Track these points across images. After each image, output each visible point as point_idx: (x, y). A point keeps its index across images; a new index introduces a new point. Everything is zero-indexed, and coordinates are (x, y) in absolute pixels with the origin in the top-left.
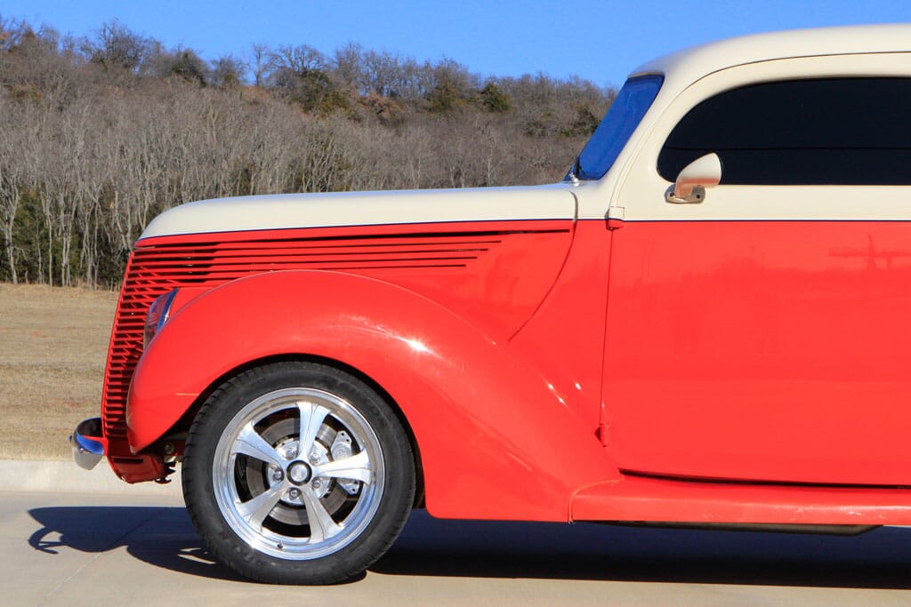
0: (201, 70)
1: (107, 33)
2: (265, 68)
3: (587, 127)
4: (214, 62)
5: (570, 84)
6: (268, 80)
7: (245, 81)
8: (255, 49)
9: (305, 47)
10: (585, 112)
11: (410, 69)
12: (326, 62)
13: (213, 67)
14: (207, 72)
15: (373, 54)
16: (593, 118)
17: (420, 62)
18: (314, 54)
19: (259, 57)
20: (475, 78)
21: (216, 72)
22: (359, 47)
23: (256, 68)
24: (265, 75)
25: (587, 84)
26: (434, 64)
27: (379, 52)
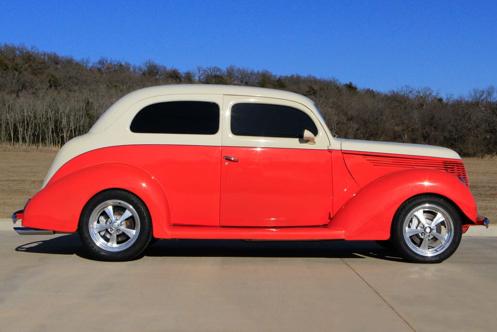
0: (180, 76)
1: (147, 64)
2: (202, 75)
3: (312, 93)
4: (184, 73)
5: (308, 78)
6: (203, 79)
7: (195, 79)
8: (198, 68)
9: (215, 67)
10: (310, 88)
11: (252, 74)
12: (223, 72)
13: (183, 75)
14: (182, 76)
15: (239, 69)
16: (313, 89)
17: (256, 71)
18: (218, 69)
19: (199, 71)
20: (275, 77)
21: (185, 76)
22: (234, 67)
23: (198, 75)
24: (202, 77)
25: (314, 77)
26: (261, 71)
27: (241, 68)
